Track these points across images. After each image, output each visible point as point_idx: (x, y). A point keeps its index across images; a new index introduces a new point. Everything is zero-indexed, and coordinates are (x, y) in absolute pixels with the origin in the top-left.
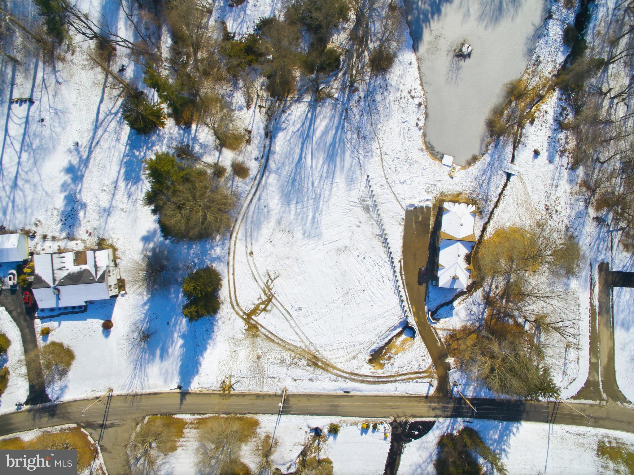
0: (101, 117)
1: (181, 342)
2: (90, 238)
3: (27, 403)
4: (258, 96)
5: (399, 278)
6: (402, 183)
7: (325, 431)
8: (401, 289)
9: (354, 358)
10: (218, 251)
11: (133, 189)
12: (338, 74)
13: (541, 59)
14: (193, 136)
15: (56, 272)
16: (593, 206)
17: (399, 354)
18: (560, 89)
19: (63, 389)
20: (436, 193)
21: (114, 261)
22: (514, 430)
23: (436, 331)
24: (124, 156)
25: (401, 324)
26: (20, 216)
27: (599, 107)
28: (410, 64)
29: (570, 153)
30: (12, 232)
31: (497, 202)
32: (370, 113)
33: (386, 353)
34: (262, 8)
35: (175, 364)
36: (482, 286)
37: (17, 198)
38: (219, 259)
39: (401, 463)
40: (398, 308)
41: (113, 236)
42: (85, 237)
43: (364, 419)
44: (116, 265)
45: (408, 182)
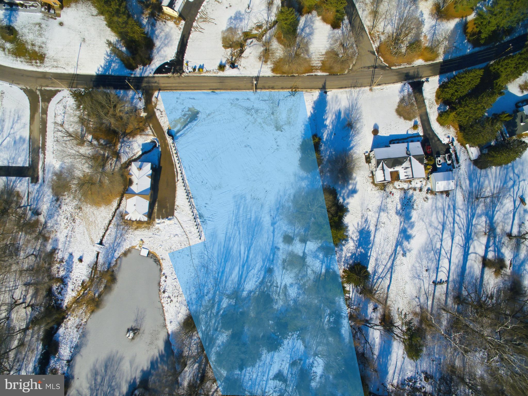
0: (389, 276)
1: (327, 122)
2: (391, 190)
5: (178, 169)
6: (177, 235)
7: (227, 66)
8: (177, 162)
10: (304, 184)
11: (364, 225)
13: (76, 330)
15: (410, 166)
16: (41, 223)
17: (178, 118)
18: (62, 308)
19: (402, 90)
20: (153, 229)
21: (373, 175)
22: (101, 69)
23: (153, 133)
24: (372, 248)
25: (177, 139)
26: (440, 204)
27: (35, 295)
28: (171, 322)
29: (56, 261)
30: (442, 192)
31: (109, 224)
33: (187, 118)
35: (330, 108)
36: (122, 165)
37: (442, 216)
39: (177, 47)
40: (179, 149)
41: (375, 192)
42: (394, 191)
43: (202, 75)
44: (372, 172)
45: (172, 236)
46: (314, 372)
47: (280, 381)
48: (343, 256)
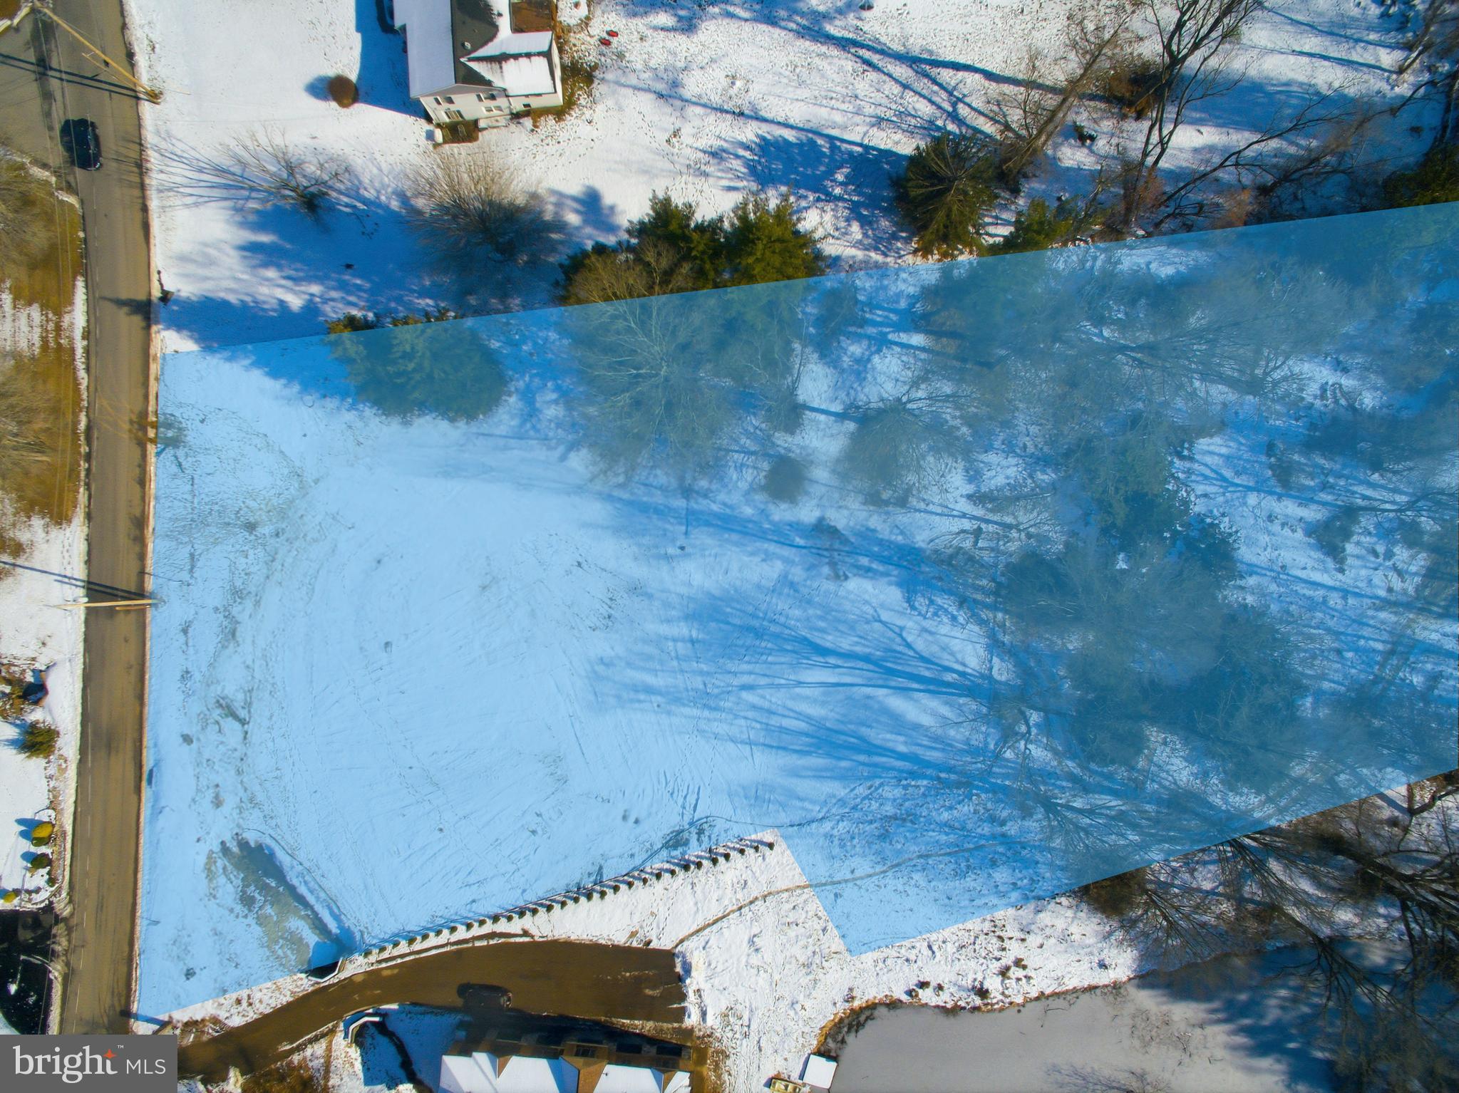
0: (946, 75)
1: (295, 302)
2: (594, 41)
4: (1010, 527)
5: (476, 931)
6: (751, 942)
7: (36, 715)
8: (445, 935)
11: (737, 164)
14: (890, 337)
17: (258, 930)
20: (726, 1039)
21: (528, 112)
23: (323, 1035)
24: (831, 139)
28: (1103, 965)
32: (956, 851)
33: (263, 888)
34: (1264, 539)
35: (233, 285)
40: (392, 927)
41: (600, 108)
42: (597, 29)
43: (69, 829)
44: (516, 117)
45: (755, 960)
46: (1323, 396)
47: (1347, 535)
48: (860, 254)
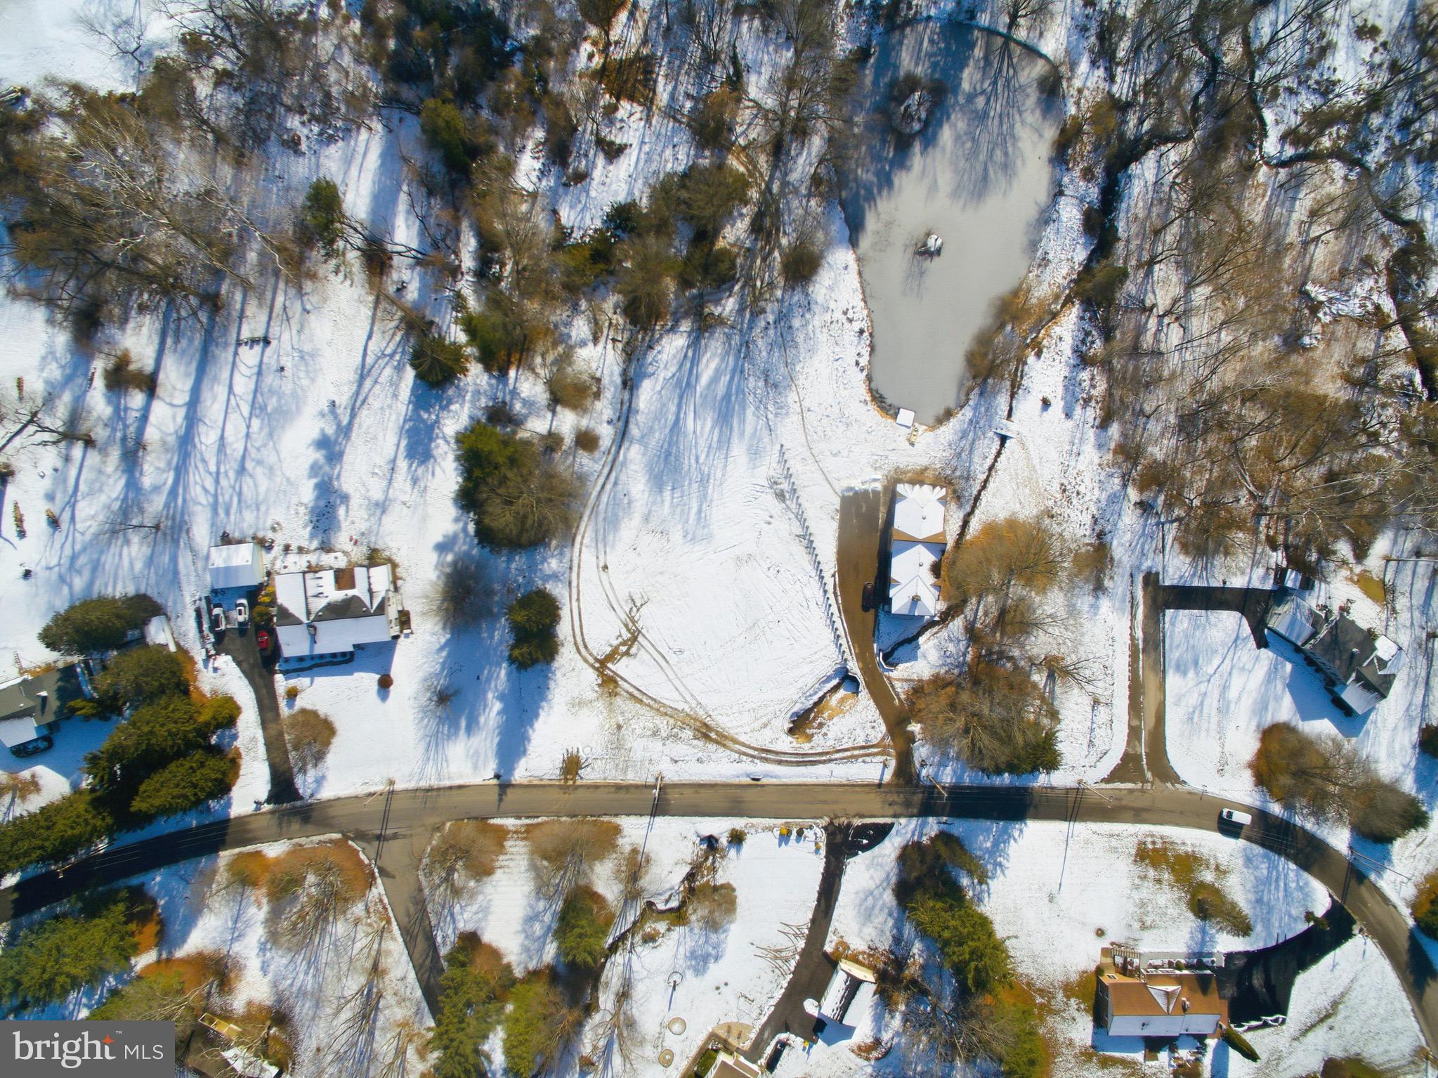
0: (369, 360)
1: (498, 706)
2: (355, 548)
3: (268, 801)
4: (611, 324)
5: (832, 601)
6: (835, 455)
7: (724, 841)
8: (836, 618)
9: (765, 726)
10: (553, 564)
11: (420, 471)
12: (733, 287)
13: (1050, 257)
14: (511, 387)
15: (310, 600)
16: (1134, 485)
17: (836, 719)
18: (1082, 302)
19: (320, 781)
20: (888, 468)
21: (394, 583)
22: (1016, 833)
23: (891, 683)
24: (405, 421)
25: (837, 672)
26: (249, 516)
27: (1140, 330)
28: (846, 268)
29: (1097, 403)
30: (240, 542)
31: (986, 481)
32: (784, 347)
33: (815, 719)
34: (614, 187)
35: (489, 739)
36: (962, 612)
37: (245, 489)
38: (555, 577)
39: (843, 888)
40: (833, 648)
41: (391, 544)
42: (349, 547)
43: (784, 821)
45: (845, 453)
46: (538, 158)
47: (612, 143)
48: (467, 405)
